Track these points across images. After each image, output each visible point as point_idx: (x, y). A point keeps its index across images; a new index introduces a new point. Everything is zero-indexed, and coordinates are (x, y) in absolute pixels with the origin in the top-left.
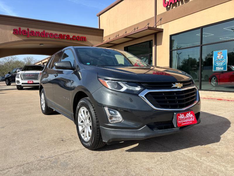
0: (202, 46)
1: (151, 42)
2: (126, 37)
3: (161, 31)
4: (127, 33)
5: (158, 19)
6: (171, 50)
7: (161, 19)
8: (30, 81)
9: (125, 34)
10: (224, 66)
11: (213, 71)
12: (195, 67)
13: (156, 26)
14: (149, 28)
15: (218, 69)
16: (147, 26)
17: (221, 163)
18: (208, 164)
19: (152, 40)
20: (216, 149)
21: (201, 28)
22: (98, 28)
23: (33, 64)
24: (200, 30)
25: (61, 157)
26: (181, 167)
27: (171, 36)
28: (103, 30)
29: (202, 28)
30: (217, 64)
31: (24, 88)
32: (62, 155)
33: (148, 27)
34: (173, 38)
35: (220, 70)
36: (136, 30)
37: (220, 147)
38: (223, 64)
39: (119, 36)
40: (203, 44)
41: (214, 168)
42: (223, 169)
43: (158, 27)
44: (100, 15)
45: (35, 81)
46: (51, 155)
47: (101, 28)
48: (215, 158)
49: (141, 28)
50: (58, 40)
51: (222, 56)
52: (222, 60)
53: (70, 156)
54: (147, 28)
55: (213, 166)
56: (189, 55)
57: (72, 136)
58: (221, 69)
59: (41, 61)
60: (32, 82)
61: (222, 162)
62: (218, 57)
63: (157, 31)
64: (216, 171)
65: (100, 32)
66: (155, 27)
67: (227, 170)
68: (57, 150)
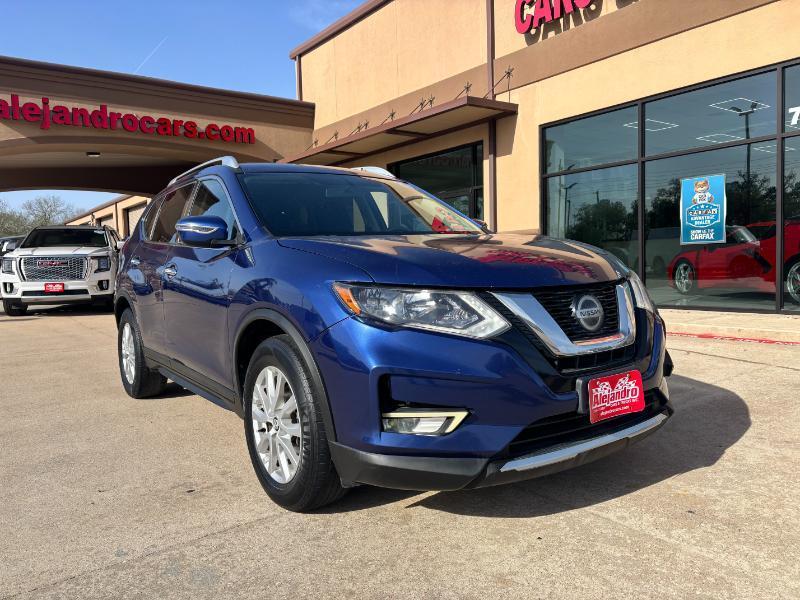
0: (643, 163)
1: (479, 147)
2: (393, 131)
3: (510, 112)
4: (396, 117)
5: (499, 73)
6: (545, 176)
7: (509, 73)
8: (54, 285)
9: (390, 120)
10: (717, 229)
11: (682, 243)
12: (621, 231)
13: (494, 96)
14: (472, 102)
15: (698, 237)
16: (464, 94)
17: (737, 547)
18: (695, 550)
19: (481, 142)
20: (715, 501)
21: (639, 103)
22: (297, 98)
23: (60, 221)
24: (636, 110)
25: (189, 551)
26: (610, 567)
27: (544, 128)
28: (312, 107)
29: (644, 104)
30: (693, 222)
31: (30, 308)
32: (192, 543)
33: (469, 98)
34: (550, 134)
35: (704, 240)
36: (428, 107)
37: (727, 492)
38: (712, 221)
39: (370, 126)
40: (648, 154)
41: (715, 565)
42: (746, 566)
43: (499, 98)
44: (300, 56)
45: (72, 285)
46: (153, 546)
47: (305, 99)
48: (715, 531)
49: (443, 101)
50: (155, 138)
51: (708, 195)
52: (708, 207)
53: (222, 546)
54: (465, 102)
55: (711, 556)
56: (597, 193)
57: (224, 474)
58: (707, 237)
59: (91, 213)
60: (58, 288)
61: (738, 542)
62: (696, 197)
63: (497, 112)
64: (722, 573)
65: (300, 114)
66: (490, 97)
67: (756, 567)
68: (172, 528)
